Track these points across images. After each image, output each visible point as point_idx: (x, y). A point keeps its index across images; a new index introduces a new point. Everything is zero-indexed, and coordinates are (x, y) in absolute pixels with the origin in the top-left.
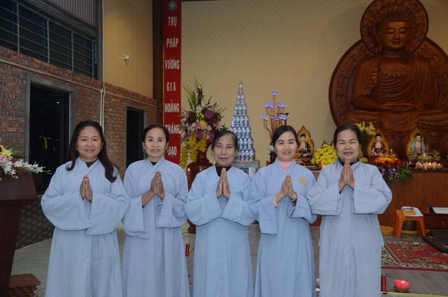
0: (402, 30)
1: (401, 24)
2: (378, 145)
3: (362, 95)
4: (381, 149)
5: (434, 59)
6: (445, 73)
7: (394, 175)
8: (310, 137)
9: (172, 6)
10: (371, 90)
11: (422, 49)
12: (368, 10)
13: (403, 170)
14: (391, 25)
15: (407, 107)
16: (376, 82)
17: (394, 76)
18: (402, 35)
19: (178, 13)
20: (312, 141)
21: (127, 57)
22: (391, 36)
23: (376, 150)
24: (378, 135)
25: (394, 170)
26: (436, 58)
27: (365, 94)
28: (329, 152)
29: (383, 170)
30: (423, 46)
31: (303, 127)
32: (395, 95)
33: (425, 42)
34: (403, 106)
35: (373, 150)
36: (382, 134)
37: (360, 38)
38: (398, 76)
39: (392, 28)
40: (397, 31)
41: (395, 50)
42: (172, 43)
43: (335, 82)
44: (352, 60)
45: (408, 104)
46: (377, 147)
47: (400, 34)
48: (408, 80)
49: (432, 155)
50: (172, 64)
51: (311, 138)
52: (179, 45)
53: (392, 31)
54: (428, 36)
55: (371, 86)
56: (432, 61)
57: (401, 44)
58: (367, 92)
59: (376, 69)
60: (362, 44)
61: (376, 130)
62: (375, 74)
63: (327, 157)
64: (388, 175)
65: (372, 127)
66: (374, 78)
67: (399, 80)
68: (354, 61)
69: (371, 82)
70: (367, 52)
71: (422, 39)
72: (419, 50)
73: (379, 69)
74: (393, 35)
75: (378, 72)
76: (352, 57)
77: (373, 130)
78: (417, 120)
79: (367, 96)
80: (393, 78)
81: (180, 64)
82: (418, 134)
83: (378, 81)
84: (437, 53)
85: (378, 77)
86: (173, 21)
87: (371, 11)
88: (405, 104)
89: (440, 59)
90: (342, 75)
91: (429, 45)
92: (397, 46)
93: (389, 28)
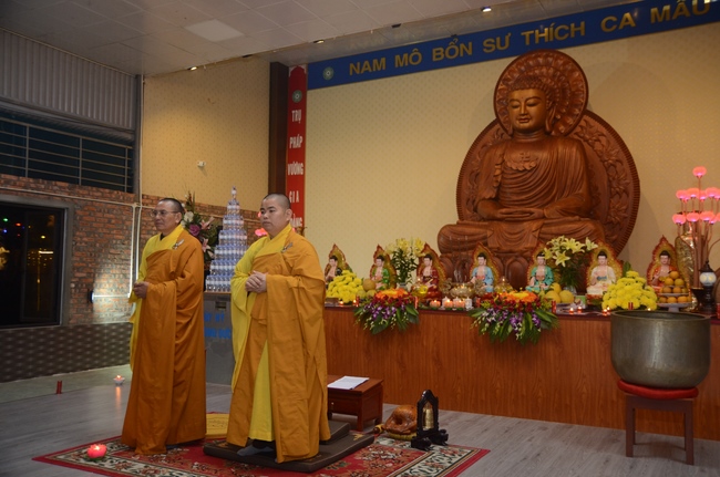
0: (531, 101)
1: (531, 93)
3: (484, 199)
5: (599, 141)
9: (297, 96)
10: (495, 190)
11: (581, 127)
13: (408, 309)
14: (516, 95)
15: (532, 213)
16: (499, 179)
17: (521, 169)
18: (533, 110)
19: (302, 106)
21: (201, 164)
22: (515, 112)
26: (603, 139)
27: (488, 197)
30: (583, 123)
31: (335, 245)
32: (523, 197)
33: (585, 117)
34: (526, 213)
37: (494, 118)
38: (525, 170)
39: (516, 100)
40: (523, 104)
41: (527, 132)
42: (295, 142)
45: (532, 210)
47: (528, 108)
48: (542, 172)
50: (294, 169)
52: (303, 144)
53: (516, 103)
55: (495, 185)
56: (597, 143)
57: (532, 122)
58: (490, 194)
59: (500, 160)
60: (498, 126)
62: (499, 167)
67: (530, 174)
69: (494, 179)
71: (579, 112)
72: (578, 129)
73: (503, 161)
74: (519, 108)
75: (501, 164)
76: (484, 146)
79: (490, 199)
80: (519, 172)
81: (304, 168)
83: (502, 178)
84: (605, 131)
85: (503, 172)
86: (297, 115)
89: (608, 142)
90: (473, 172)
91: (592, 121)
92: (526, 125)
93: (513, 100)
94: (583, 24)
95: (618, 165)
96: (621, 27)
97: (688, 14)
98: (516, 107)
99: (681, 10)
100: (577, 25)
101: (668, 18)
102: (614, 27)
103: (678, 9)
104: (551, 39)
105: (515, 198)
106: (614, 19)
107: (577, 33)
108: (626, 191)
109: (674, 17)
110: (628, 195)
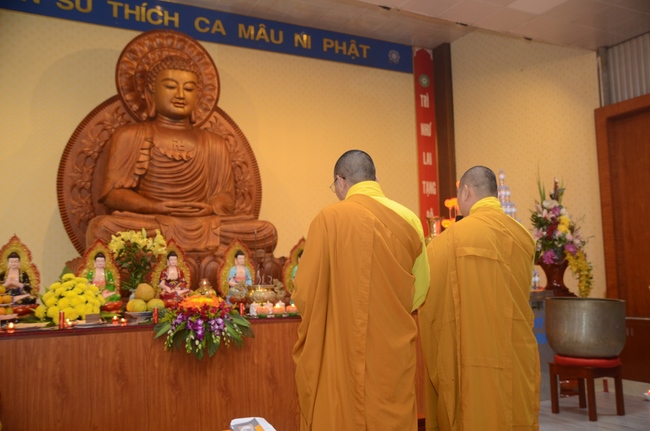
0: (189, 86)
1: (187, 76)
2: (173, 274)
3: (122, 187)
4: (178, 280)
6: (244, 163)
7: (221, 331)
8: (30, 259)
10: (137, 179)
11: (211, 123)
12: (128, 49)
13: (235, 320)
14: (171, 74)
15: (201, 208)
16: (146, 165)
17: (177, 158)
18: (188, 95)
20: (34, 266)
22: (170, 93)
23: (168, 282)
24: (172, 254)
25: (220, 321)
26: (231, 139)
27: (127, 185)
28: (77, 290)
29: (200, 322)
30: (212, 119)
31: (15, 238)
32: (179, 190)
33: (215, 114)
34: (194, 207)
35: (163, 282)
36: (178, 253)
38: (182, 159)
39: (173, 80)
40: (181, 86)
41: (176, 117)
43: (69, 163)
44: (100, 127)
46: (169, 277)
47: (186, 92)
48: (198, 166)
49: (273, 290)
51: (34, 261)
53: (172, 84)
54: (220, 105)
55: (139, 172)
57: (187, 108)
58: (131, 181)
59: (147, 144)
60: (118, 103)
61: (168, 245)
62: (146, 152)
63: (74, 301)
64: (211, 332)
65: (160, 239)
66: (142, 158)
67: (186, 165)
68: (105, 129)
69: (138, 165)
70: (127, 116)
71: (211, 108)
72: (208, 125)
73: (152, 145)
74: (175, 91)
75: (149, 149)
76: (101, 123)
77: (162, 246)
78: (218, 231)
79: (131, 188)
80: (175, 160)
82: (239, 253)
83: (151, 165)
84: (233, 131)
85: (151, 159)
87: (134, 52)
88: (198, 204)
89: (236, 142)
90: (83, 152)
91: (222, 119)
92: (180, 110)
93: (168, 79)
94: (177, 15)
95: (244, 166)
96: (213, 31)
97: (267, 40)
98: (172, 88)
99: (262, 34)
100: (172, 15)
101: (252, 38)
102: (207, 29)
103: (260, 32)
104: (143, 20)
105: (169, 190)
106: (207, 22)
107: (171, 23)
108: (249, 194)
109: (257, 38)
110: (251, 197)
